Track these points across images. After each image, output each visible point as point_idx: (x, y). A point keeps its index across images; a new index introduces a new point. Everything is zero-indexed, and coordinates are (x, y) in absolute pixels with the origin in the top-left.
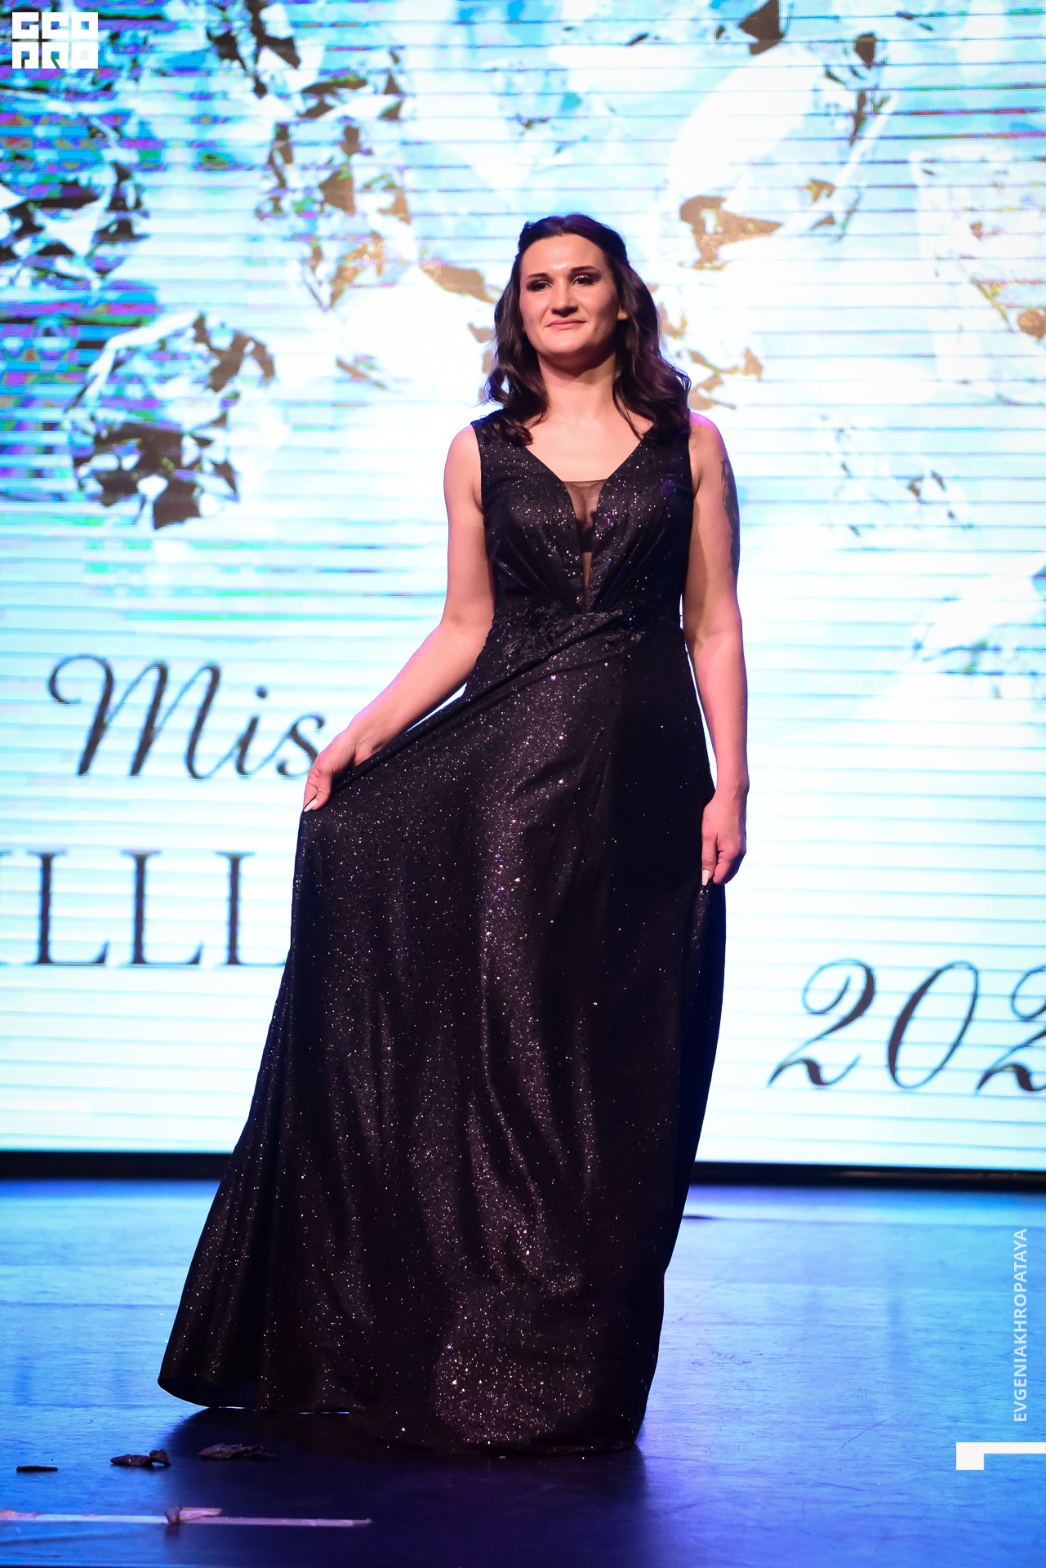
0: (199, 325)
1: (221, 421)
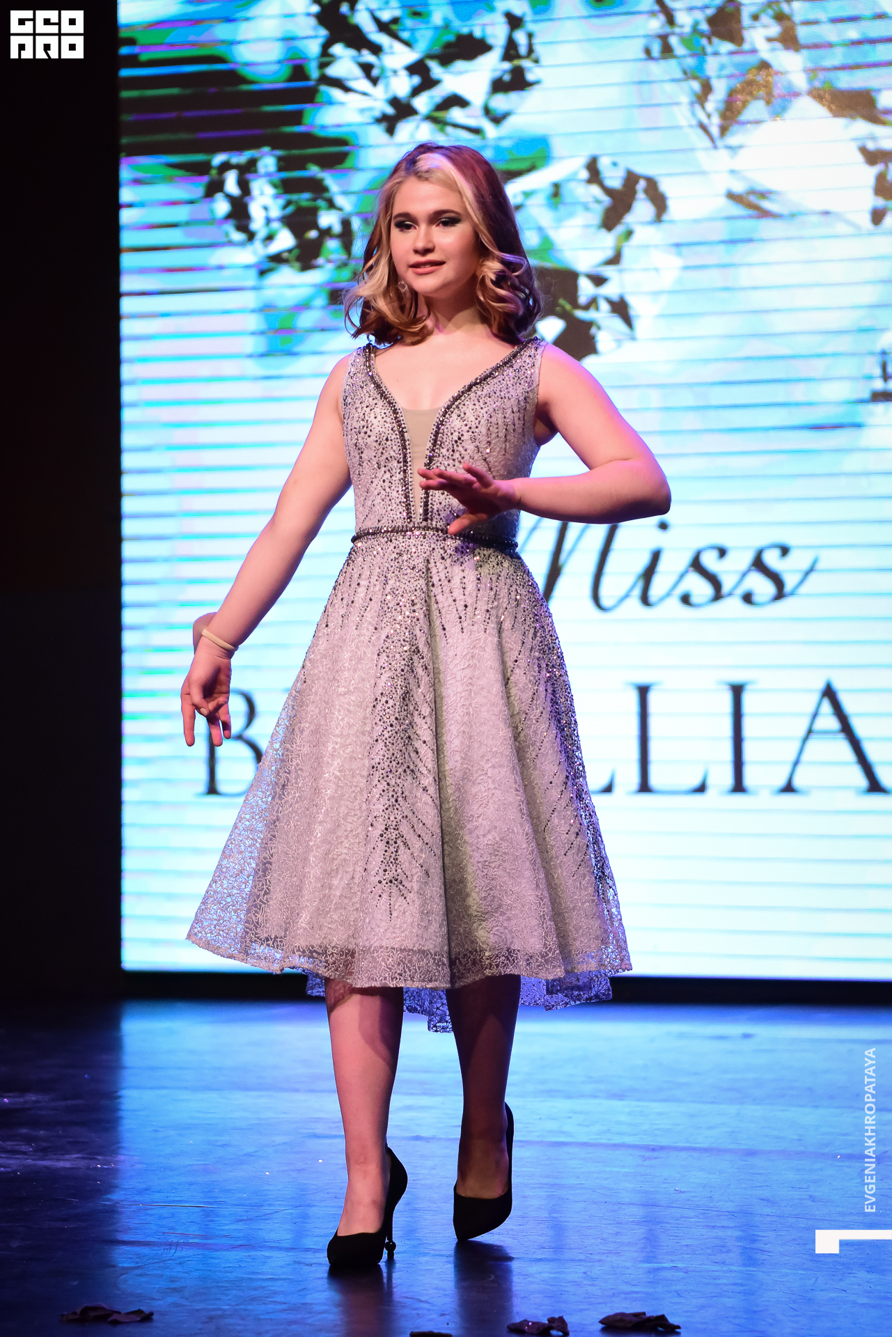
0: (592, 167)
1: (615, 260)
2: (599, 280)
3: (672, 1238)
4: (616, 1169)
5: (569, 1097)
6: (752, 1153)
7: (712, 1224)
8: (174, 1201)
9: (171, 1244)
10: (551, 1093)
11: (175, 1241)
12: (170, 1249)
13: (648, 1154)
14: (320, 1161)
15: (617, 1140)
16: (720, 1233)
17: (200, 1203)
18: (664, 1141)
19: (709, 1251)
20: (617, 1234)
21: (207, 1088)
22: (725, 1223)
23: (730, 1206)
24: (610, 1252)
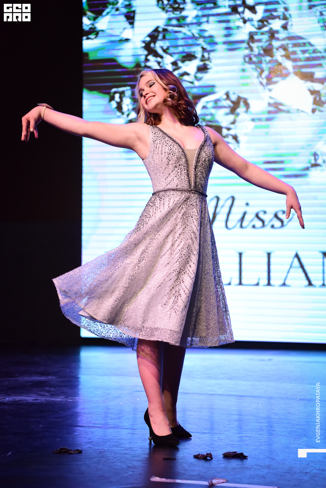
0: (227, 94)
1: (233, 123)
2: (229, 129)
3: (246, 426)
4: (229, 403)
5: (215, 379)
6: (271, 398)
7: (259, 422)
8: (92, 412)
9: (89, 427)
10: (210, 378)
11: (91, 426)
12: (90, 428)
13: (239, 398)
14: (138, 399)
15: (230, 393)
16: (261, 424)
17: (100, 413)
18: (244, 394)
19: (257, 431)
20: (229, 424)
21: (105, 375)
22: (262, 421)
23: (264, 416)
24: (226, 431)
